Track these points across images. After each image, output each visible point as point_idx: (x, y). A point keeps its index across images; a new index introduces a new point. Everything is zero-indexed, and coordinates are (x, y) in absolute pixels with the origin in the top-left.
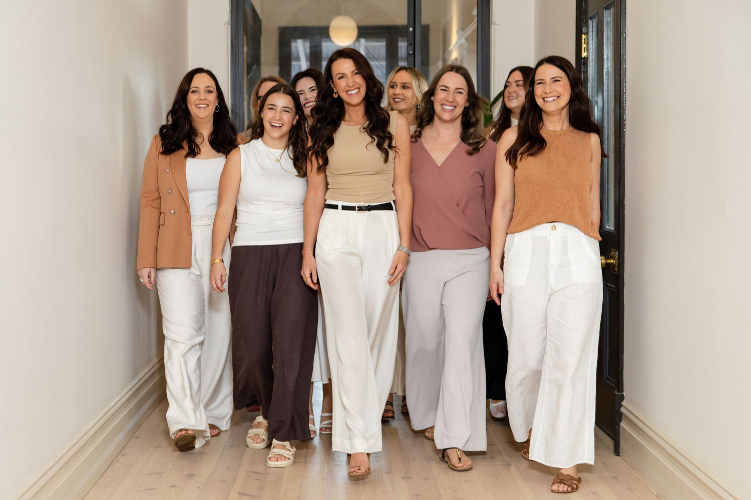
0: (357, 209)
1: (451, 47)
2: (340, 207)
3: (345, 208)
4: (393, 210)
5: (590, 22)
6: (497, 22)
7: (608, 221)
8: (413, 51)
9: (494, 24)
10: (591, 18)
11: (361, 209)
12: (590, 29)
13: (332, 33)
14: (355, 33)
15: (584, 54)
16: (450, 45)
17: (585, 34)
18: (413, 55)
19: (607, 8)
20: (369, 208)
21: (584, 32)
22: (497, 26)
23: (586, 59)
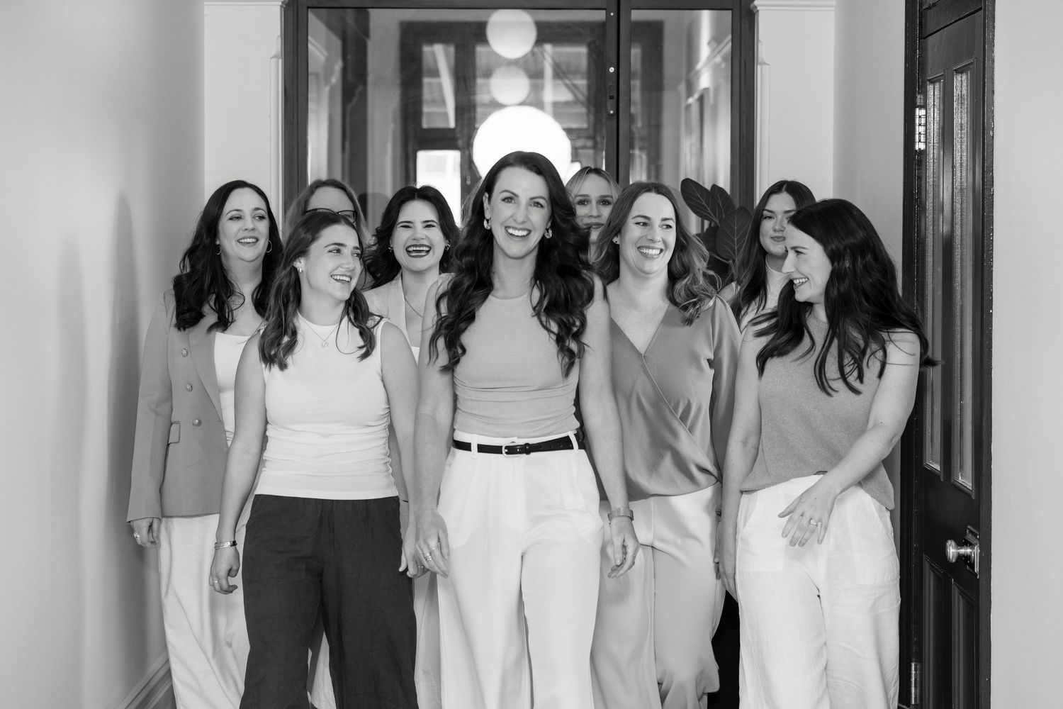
0: (504, 451)
1: (699, 66)
2: (474, 448)
3: (483, 449)
4: (572, 448)
5: (930, 88)
6: (766, 60)
7: (962, 467)
8: (615, 107)
9: (761, 64)
10: (933, 82)
11: (512, 450)
12: (930, 101)
13: (491, 33)
14: (532, 35)
15: (920, 146)
16: (697, 62)
17: (921, 107)
18: (616, 116)
19: (960, 71)
20: (527, 449)
21: (918, 104)
22: (764, 66)
23: (923, 153)
